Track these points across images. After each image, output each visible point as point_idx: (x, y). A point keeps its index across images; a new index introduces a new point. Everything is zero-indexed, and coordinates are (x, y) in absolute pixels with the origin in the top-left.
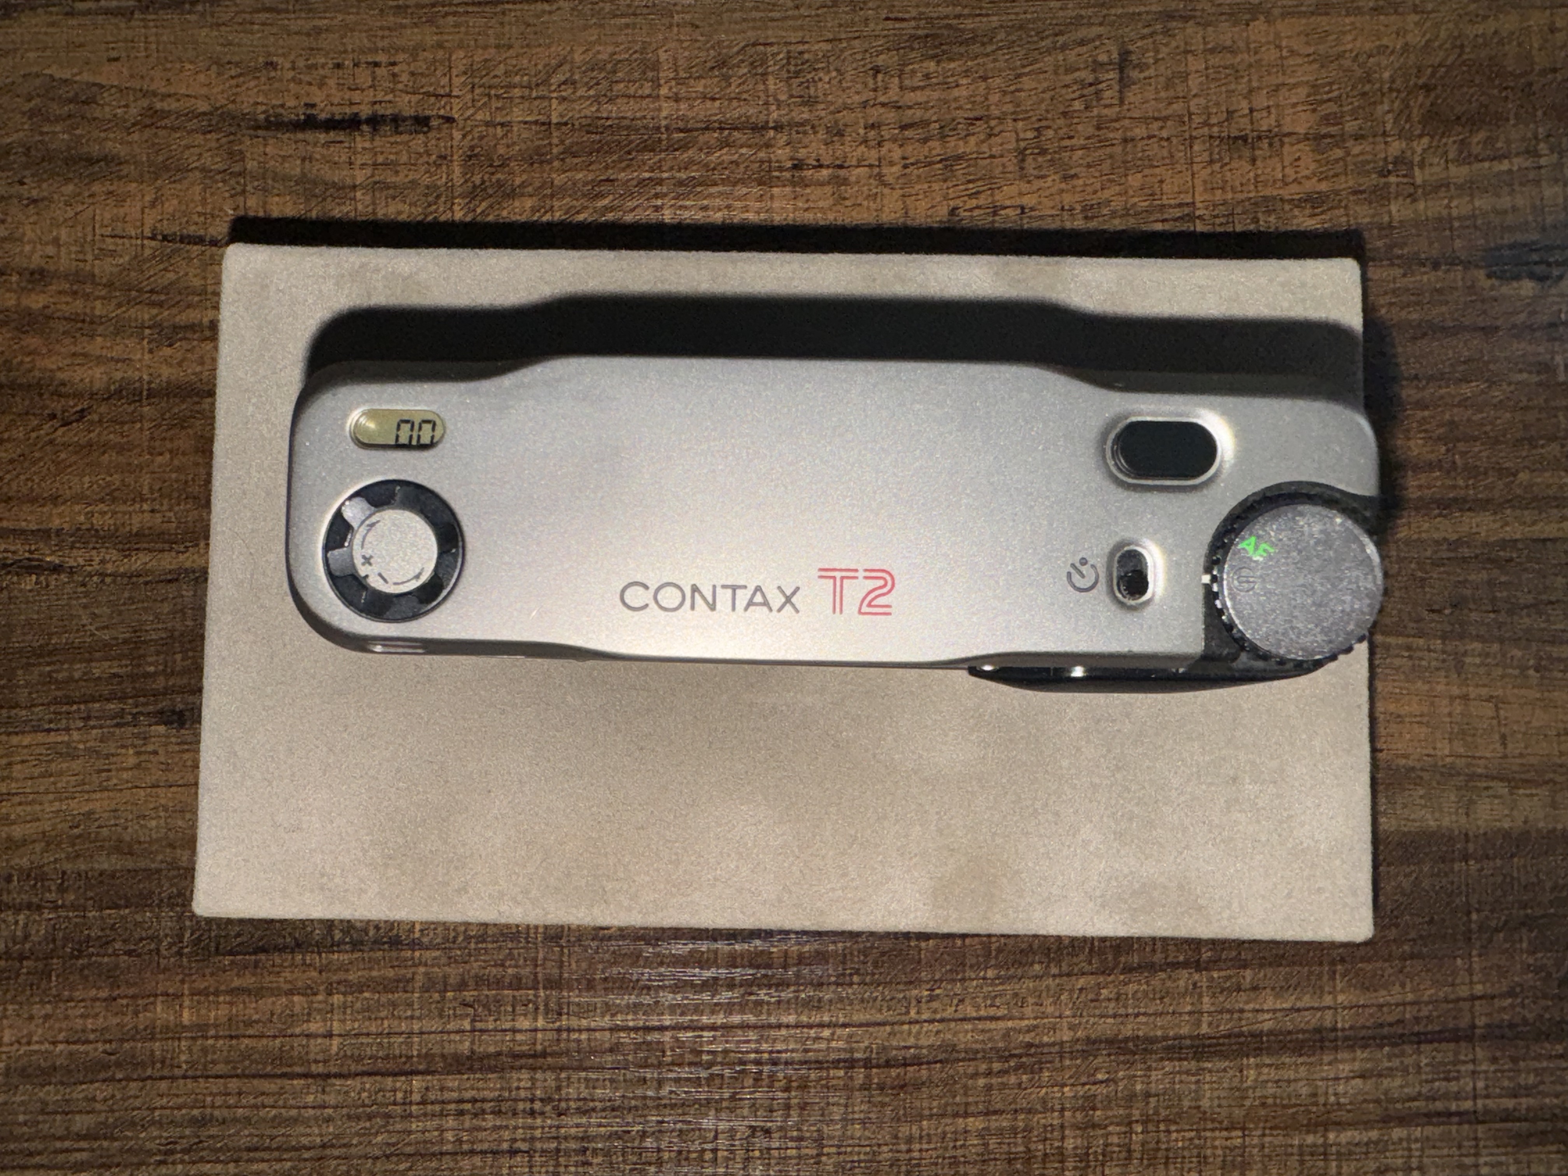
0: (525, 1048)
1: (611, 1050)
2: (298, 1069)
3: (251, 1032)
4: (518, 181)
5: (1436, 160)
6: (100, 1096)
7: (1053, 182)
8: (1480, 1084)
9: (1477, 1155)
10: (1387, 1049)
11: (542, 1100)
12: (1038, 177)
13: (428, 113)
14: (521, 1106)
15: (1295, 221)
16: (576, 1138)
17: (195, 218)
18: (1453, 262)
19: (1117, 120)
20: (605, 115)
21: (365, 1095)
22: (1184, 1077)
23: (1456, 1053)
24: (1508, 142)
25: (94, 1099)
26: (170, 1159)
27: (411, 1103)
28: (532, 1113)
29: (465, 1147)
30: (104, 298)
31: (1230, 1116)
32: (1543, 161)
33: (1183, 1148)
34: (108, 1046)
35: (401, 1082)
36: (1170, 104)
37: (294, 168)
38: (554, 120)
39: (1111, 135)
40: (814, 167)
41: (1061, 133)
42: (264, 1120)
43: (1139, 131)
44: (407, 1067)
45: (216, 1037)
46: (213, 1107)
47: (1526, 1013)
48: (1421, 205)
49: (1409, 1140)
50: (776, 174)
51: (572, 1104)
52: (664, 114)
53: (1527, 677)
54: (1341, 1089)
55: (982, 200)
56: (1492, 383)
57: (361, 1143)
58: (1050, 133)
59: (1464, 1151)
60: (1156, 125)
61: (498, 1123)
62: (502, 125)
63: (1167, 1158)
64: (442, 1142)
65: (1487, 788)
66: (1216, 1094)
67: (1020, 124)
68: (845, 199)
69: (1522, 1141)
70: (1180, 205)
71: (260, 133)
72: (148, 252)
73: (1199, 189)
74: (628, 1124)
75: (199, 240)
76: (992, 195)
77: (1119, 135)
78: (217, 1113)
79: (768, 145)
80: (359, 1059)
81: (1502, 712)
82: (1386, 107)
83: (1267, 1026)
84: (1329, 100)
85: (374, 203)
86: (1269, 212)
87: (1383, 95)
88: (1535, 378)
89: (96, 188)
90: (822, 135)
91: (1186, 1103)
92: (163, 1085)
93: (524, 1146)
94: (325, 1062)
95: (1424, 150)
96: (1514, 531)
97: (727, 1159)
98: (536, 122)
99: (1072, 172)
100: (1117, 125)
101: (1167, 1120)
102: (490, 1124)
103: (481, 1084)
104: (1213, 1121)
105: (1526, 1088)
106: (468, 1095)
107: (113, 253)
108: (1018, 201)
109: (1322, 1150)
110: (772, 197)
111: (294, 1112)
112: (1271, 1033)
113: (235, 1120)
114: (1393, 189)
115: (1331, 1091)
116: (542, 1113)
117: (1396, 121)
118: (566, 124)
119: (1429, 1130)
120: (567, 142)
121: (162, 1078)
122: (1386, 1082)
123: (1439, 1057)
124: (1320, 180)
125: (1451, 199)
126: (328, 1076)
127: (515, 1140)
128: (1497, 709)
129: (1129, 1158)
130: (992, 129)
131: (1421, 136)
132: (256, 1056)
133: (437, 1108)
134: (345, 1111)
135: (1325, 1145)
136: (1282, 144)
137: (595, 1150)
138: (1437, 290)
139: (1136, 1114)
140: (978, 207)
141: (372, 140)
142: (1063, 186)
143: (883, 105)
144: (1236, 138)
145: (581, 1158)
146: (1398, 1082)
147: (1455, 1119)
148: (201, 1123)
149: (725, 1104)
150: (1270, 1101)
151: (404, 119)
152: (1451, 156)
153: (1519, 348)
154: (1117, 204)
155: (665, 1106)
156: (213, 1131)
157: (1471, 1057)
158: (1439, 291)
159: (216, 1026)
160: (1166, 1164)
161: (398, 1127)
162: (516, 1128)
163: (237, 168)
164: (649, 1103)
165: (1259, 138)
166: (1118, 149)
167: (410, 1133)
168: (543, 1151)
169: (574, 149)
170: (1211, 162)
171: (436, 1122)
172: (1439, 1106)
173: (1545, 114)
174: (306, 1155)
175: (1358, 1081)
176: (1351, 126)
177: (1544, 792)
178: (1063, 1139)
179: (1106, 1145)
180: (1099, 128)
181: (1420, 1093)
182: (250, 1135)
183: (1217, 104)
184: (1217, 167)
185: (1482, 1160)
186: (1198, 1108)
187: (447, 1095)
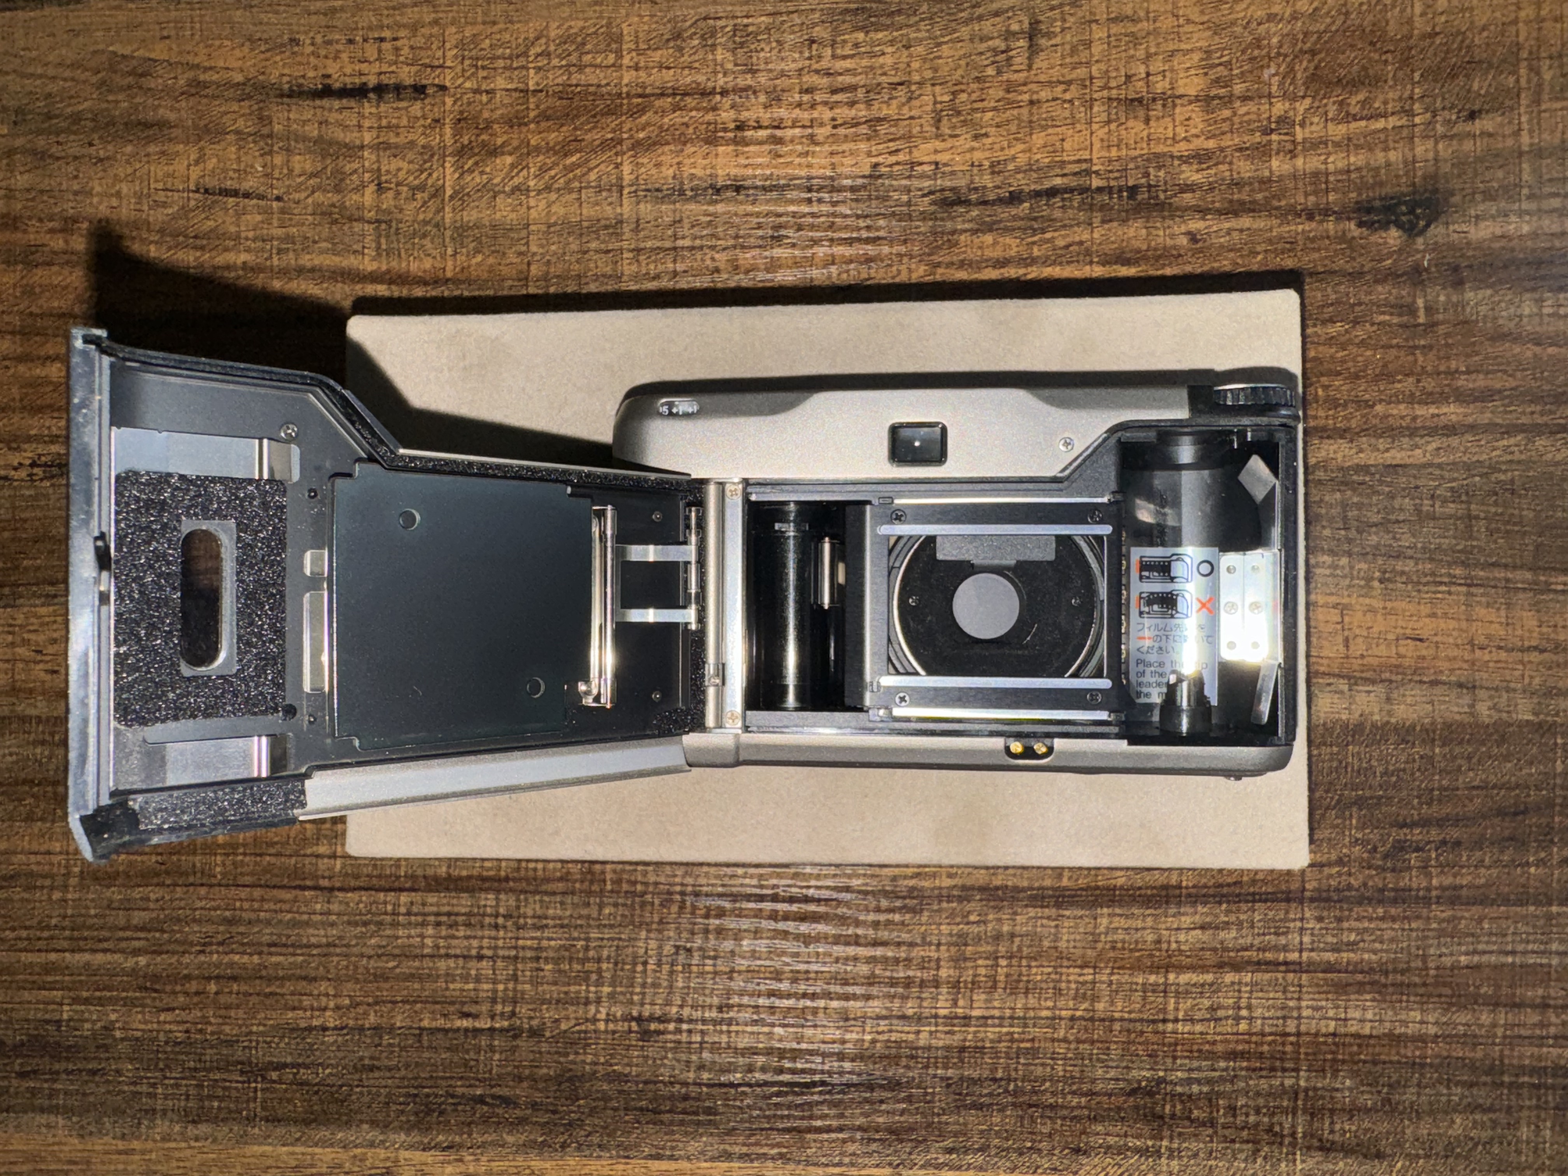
0: (491, 873)
1: (561, 879)
2: (308, 883)
3: (272, 851)
4: (499, 141)
5: (1316, 120)
6: (153, 896)
7: (964, 141)
8: (1306, 939)
9: (1299, 999)
10: (1224, 906)
11: (504, 916)
12: (951, 136)
13: (424, 82)
14: (487, 920)
15: (1182, 176)
16: (531, 948)
17: (231, 173)
18: (1326, 212)
19: (1025, 84)
20: (574, 82)
21: (361, 906)
22: (1045, 921)
23: (1287, 912)
24: (1385, 103)
25: (148, 899)
26: (208, 949)
27: (398, 914)
28: (496, 927)
29: (442, 951)
30: (156, 243)
31: (1083, 956)
32: (1417, 120)
33: (1041, 981)
34: (159, 858)
35: (390, 897)
36: (1074, 68)
37: (313, 131)
38: (532, 88)
39: (1020, 98)
40: (755, 128)
41: (974, 96)
42: (280, 921)
43: (1044, 95)
44: (396, 884)
45: (245, 854)
46: (241, 909)
47: (1353, 881)
48: (1299, 162)
49: (1240, 983)
50: (721, 134)
51: (529, 921)
52: (625, 81)
53: (1372, 588)
54: (1182, 937)
55: (901, 157)
56: (1356, 322)
57: (357, 944)
58: (963, 97)
59: (1289, 995)
60: (1061, 88)
61: (469, 933)
62: (487, 92)
63: (1027, 989)
64: (423, 945)
65: (1329, 685)
66: (1072, 937)
67: (938, 89)
68: (780, 156)
69: (1341, 989)
70: (1079, 161)
71: (286, 100)
72: (192, 203)
73: (1097, 145)
74: (574, 939)
75: (235, 193)
76: (910, 152)
77: (1026, 97)
78: (244, 914)
79: (714, 109)
80: (357, 877)
81: (1347, 619)
82: (1273, 71)
83: (1120, 882)
84: (1220, 64)
85: (378, 161)
86: (1159, 168)
87: (1270, 59)
88: (1396, 320)
89: (152, 148)
90: (762, 98)
91: (1046, 943)
92: (203, 891)
93: (489, 953)
94: (330, 878)
95: (1307, 110)
96: (1369, 458)
97: (655, 971)
98: (516, 90)
99: (983, 131)
100: (1025, 89)
101: (1030, 958)
102: (461, 934)
103: (455, 901)
104: (1069, 959)
105: (1349, 944)
106: (446, 909)
107: (165, 205)
108: (933, 158)
109: (1162, 988)
110: (717, 155)
111: (305, 917)
112: (1121, 888)
113: (259, 921)
114: (1275, 146)
115: (1173, 939)
116: (505, 927)
117: (1281, 84)
118: (541, 91)
119: (1258, 976)
120: (542, 107)
121: (202, 885)
122: (1222, 935)
123: (1271, 914)
124: (1208, 138)
125: (1329, 154)
126: (331, 889)
127: (481, 948)
128: (1342, 616)
129: (994, 987)
130: (913, 92)
131: (1303, 97)
132: (276, 871)
133: (420, 919)
134: (345, 918)
135: (1166, 984)
136: (1174, 106)
137: (546, 959)
138: (1308, 238)
139: (1002, 949)
140: (898, 163)
141: (378, 107)
142: (975, 144)
143: (817, 72)
144: (1132, 100)
145: (535, 965)
146: (1233, 933)
147: (1283, 968)
148: (230, 922)
149: (654, 926)
150: (1119, 945)
151: (405, 88)
152: (1330, 115)
153: (1382, 291)
154: (1022, 160)
155: (605, 926)
156: (242, 929)
157: (1299, 916)
158: (1313, 240)
159: (245, 845)
160: (1026, 993)
161: (388, 932)
162: (483, 938)
163: (265, 131)
164: (592, 922)
165: (1154, 100)
166: (1025, 111)
167: (397, 938)
168: (504, 957)
169: (549, 112)
170: (1109, 122)
171: (418, 930)
172: (1269, 956)
173: (1422, 75)
174: (315, 952)
175: (1198, 932)
176: (1239, 88)
177: (1380, 689)
178: (938, 969)
179: (975, 976)
180: (1008, 91)
181: (1252, 945)
182: (272, 934)
183: (1117, 70)
184: (1113, 126)
185: (1304, 1004)
186: (1056, 948)
187: (428, 909)
